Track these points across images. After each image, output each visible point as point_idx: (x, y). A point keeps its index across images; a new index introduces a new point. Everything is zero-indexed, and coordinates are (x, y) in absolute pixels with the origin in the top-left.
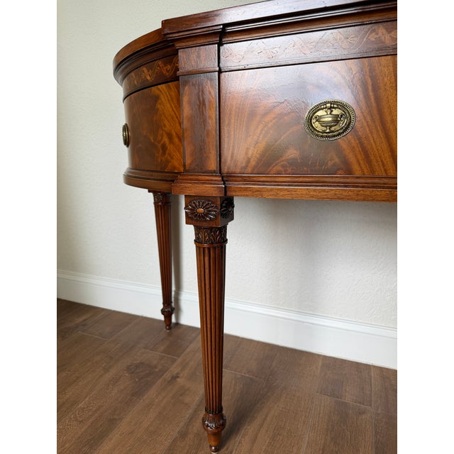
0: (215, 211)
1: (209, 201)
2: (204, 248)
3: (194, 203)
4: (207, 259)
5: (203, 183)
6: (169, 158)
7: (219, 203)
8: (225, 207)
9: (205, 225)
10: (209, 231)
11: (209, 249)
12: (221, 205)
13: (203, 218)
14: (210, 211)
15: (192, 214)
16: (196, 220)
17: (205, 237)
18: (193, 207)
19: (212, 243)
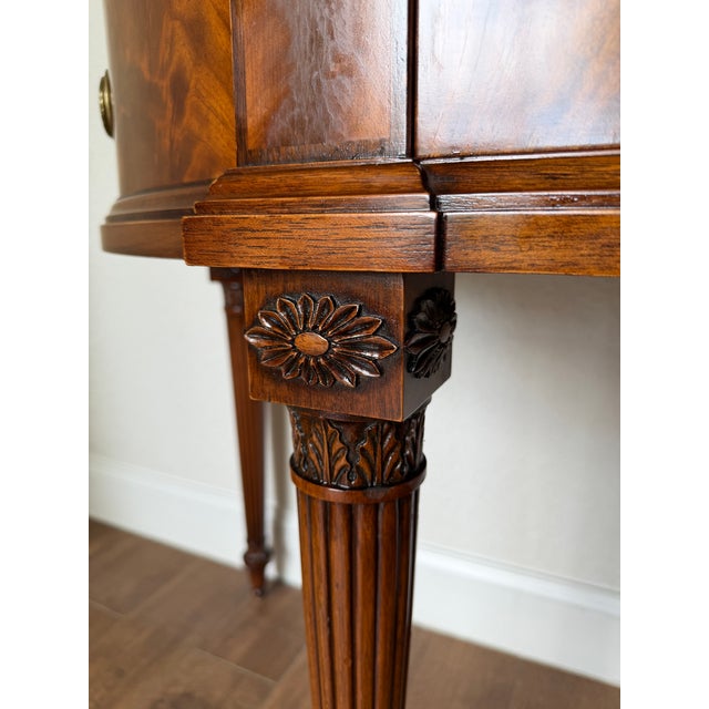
0: (381, 348)
1: (353, 297)
2: (328, 506)
3: (284, 307)
4: (339, 549)
5: (323, 207)
6: (195, 126)
7: (399, 306)
8: (426, 326)
9: (331, 406)
10: (349, 435)
11: (349, 510)
12: (410, 317)
13: (325, 374)
14: (355, 345)
15: (276, 355)
16: (294, 385)
17: (333, 459)
18: (278, 325)
19: (362, 487)
